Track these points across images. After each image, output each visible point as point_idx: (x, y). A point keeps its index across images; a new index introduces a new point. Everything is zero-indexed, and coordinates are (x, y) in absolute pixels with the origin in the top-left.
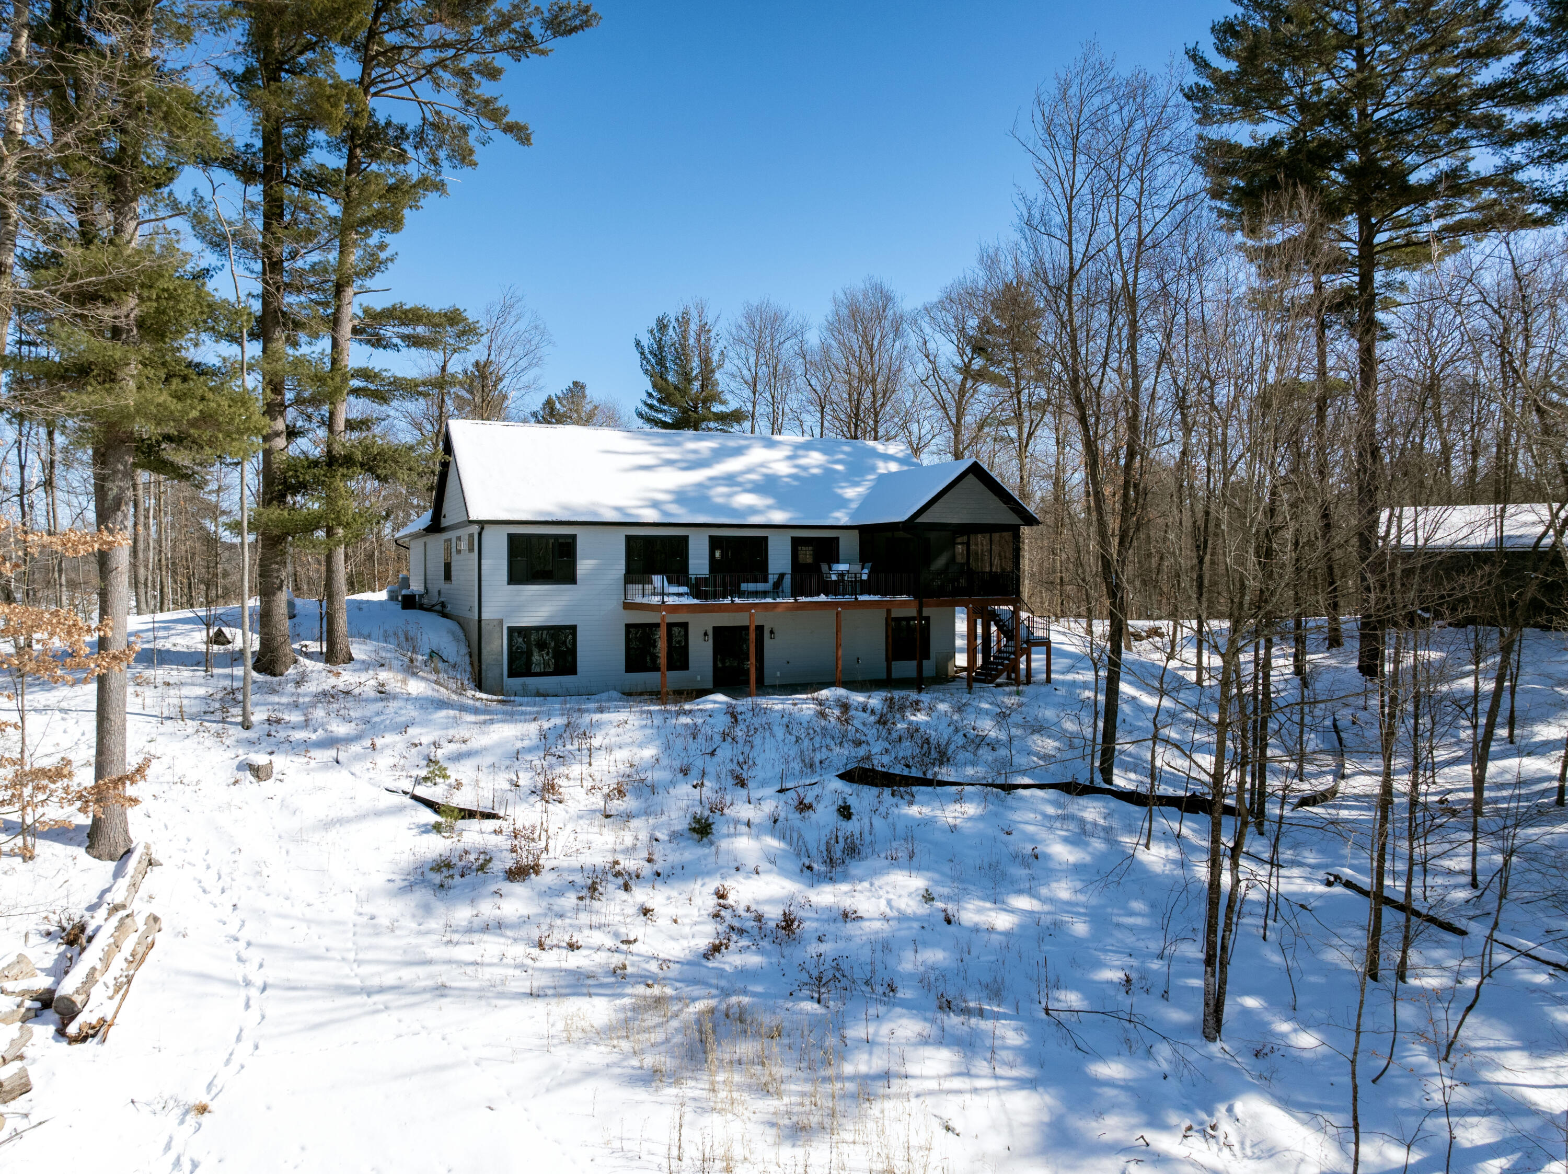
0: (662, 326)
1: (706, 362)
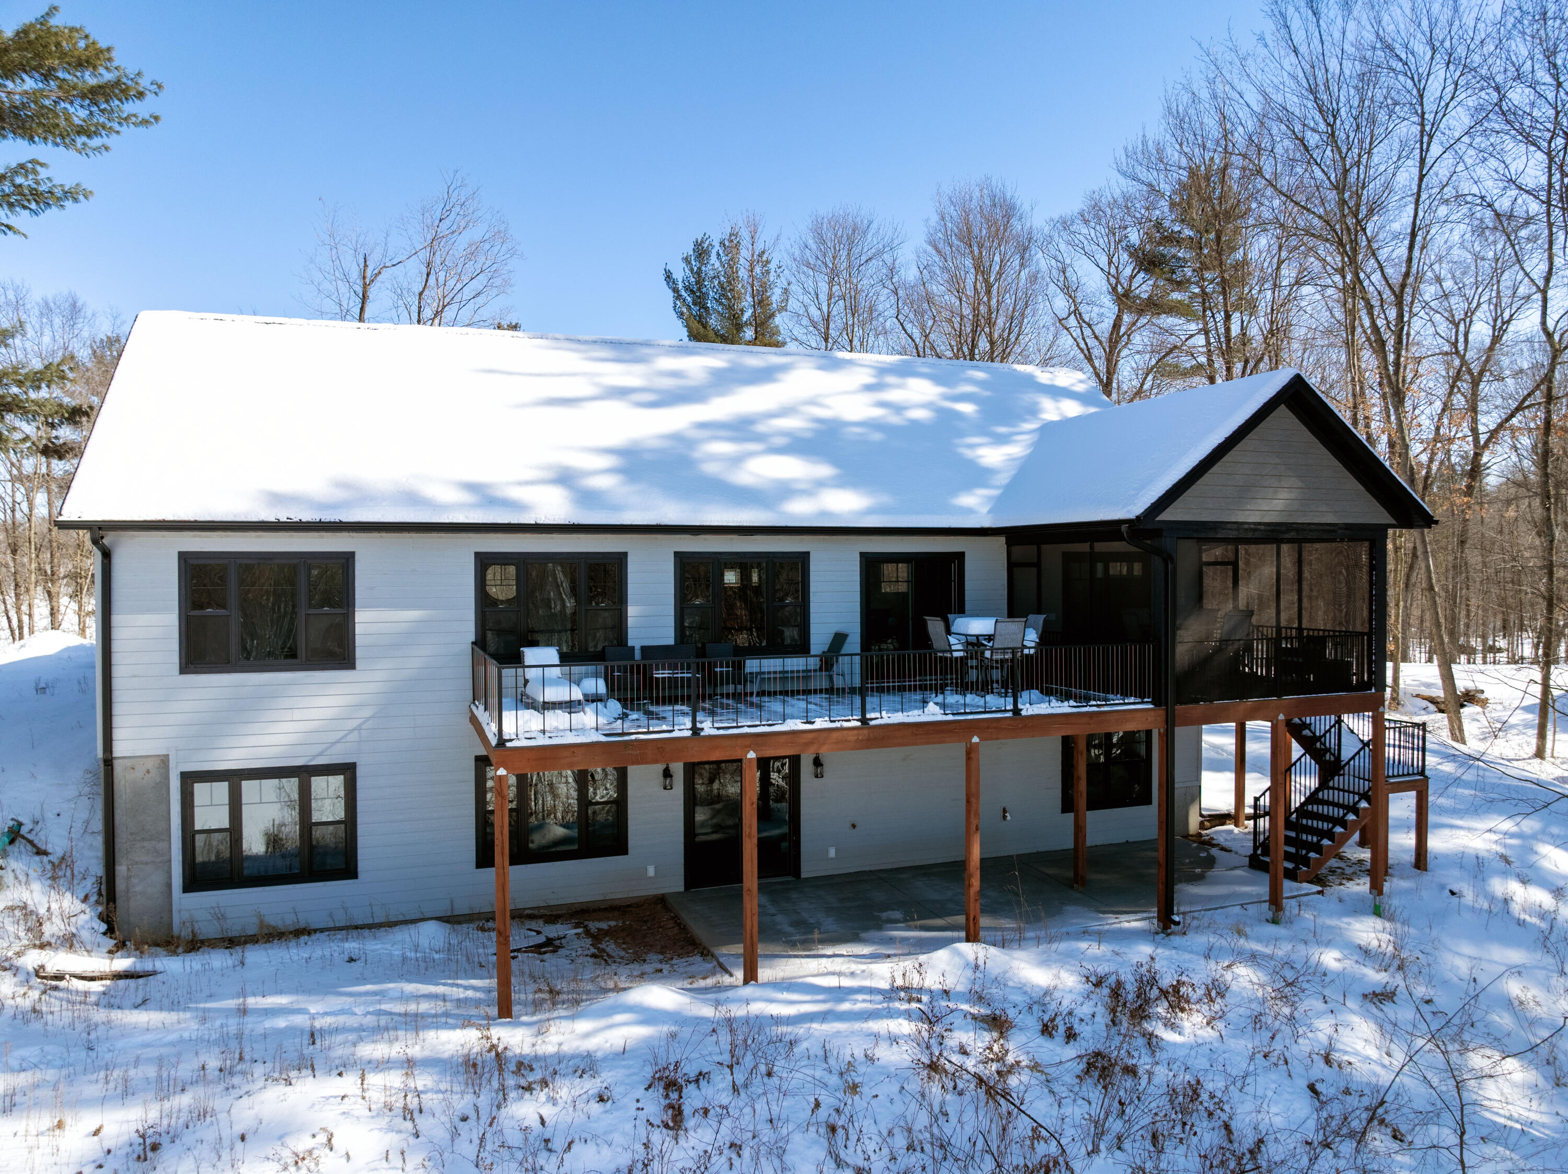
0: (701, 251)
1: (761, 302)
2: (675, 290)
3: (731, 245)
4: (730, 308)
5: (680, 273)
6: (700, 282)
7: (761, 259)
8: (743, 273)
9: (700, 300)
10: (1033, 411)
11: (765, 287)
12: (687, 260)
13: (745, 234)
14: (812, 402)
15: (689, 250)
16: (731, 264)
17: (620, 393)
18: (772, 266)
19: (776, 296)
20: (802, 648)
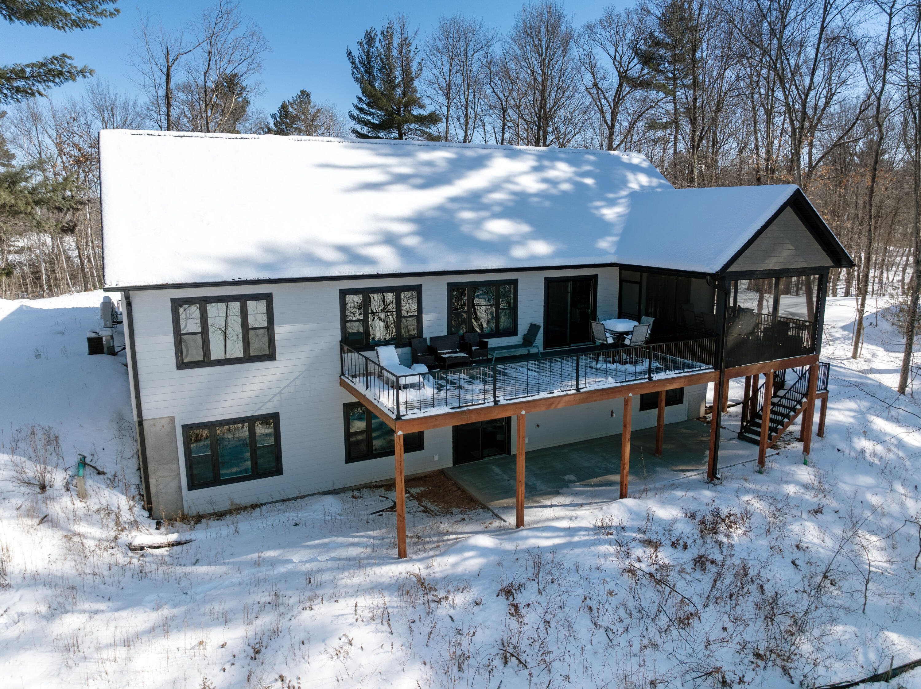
0: (370, 39)
1: (406, 72)
2: (353, 63)
3: (388, 35)
4: (389, 75)
5: (356, 52)
6: (369, 58)
7: (405, 43)
8: (395, 53)
9: (369, 71)
10: (624, 182)
11: (409, 61)
12: (361, 44)
13: (397, 28)
14: (508, 180)
15: (362, 37)
16: (388, 48)
17: (401, 179)
18: (412, 48)
19: (415, 67)
20: (514, 332)
